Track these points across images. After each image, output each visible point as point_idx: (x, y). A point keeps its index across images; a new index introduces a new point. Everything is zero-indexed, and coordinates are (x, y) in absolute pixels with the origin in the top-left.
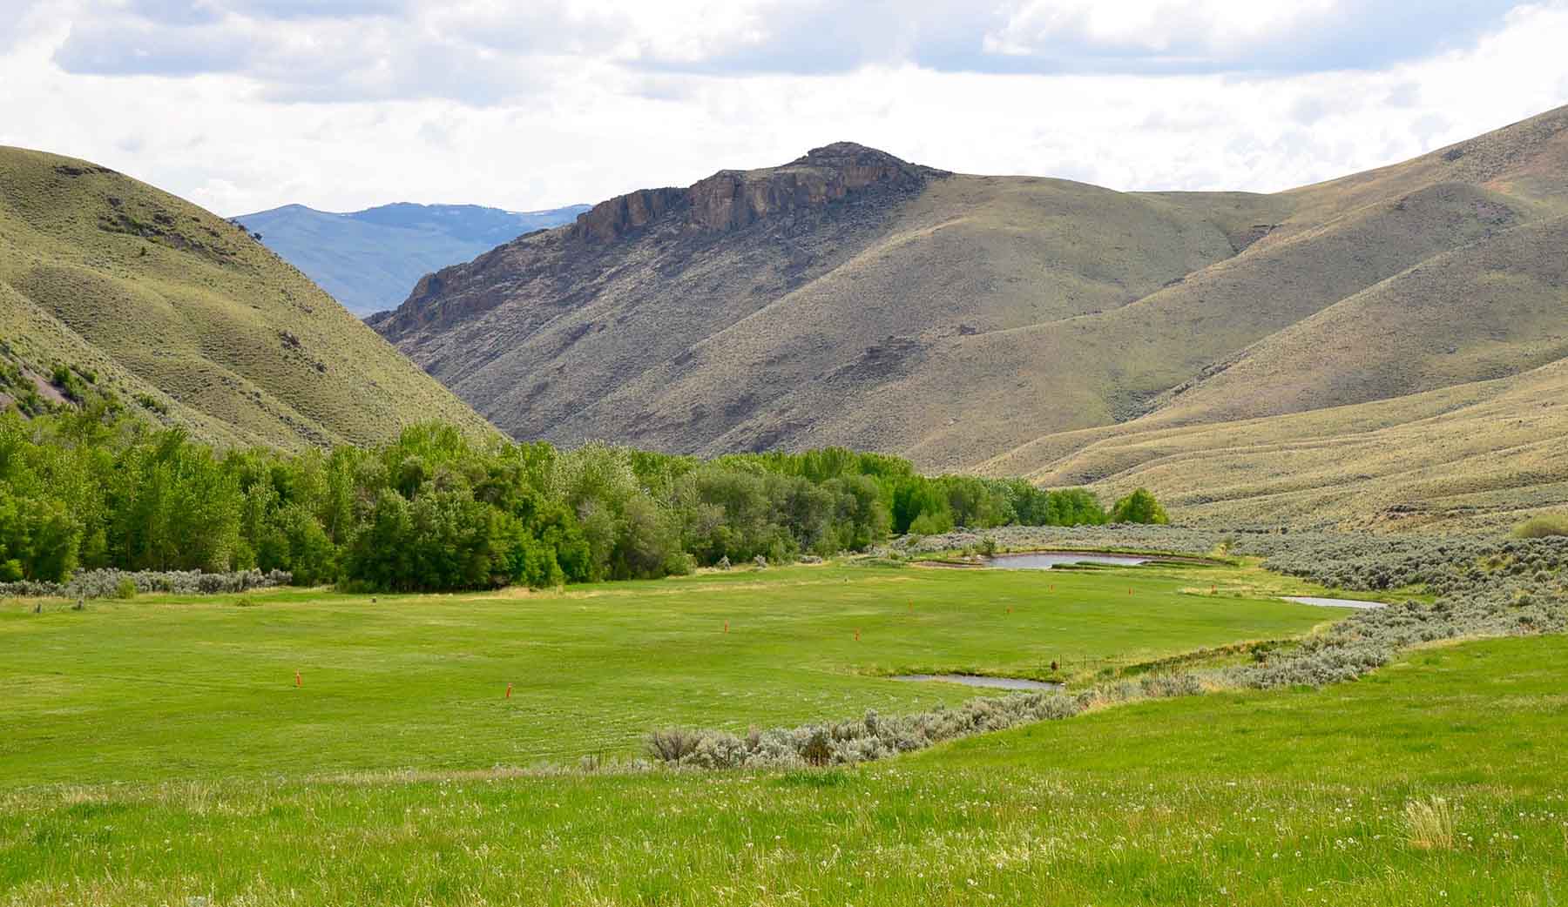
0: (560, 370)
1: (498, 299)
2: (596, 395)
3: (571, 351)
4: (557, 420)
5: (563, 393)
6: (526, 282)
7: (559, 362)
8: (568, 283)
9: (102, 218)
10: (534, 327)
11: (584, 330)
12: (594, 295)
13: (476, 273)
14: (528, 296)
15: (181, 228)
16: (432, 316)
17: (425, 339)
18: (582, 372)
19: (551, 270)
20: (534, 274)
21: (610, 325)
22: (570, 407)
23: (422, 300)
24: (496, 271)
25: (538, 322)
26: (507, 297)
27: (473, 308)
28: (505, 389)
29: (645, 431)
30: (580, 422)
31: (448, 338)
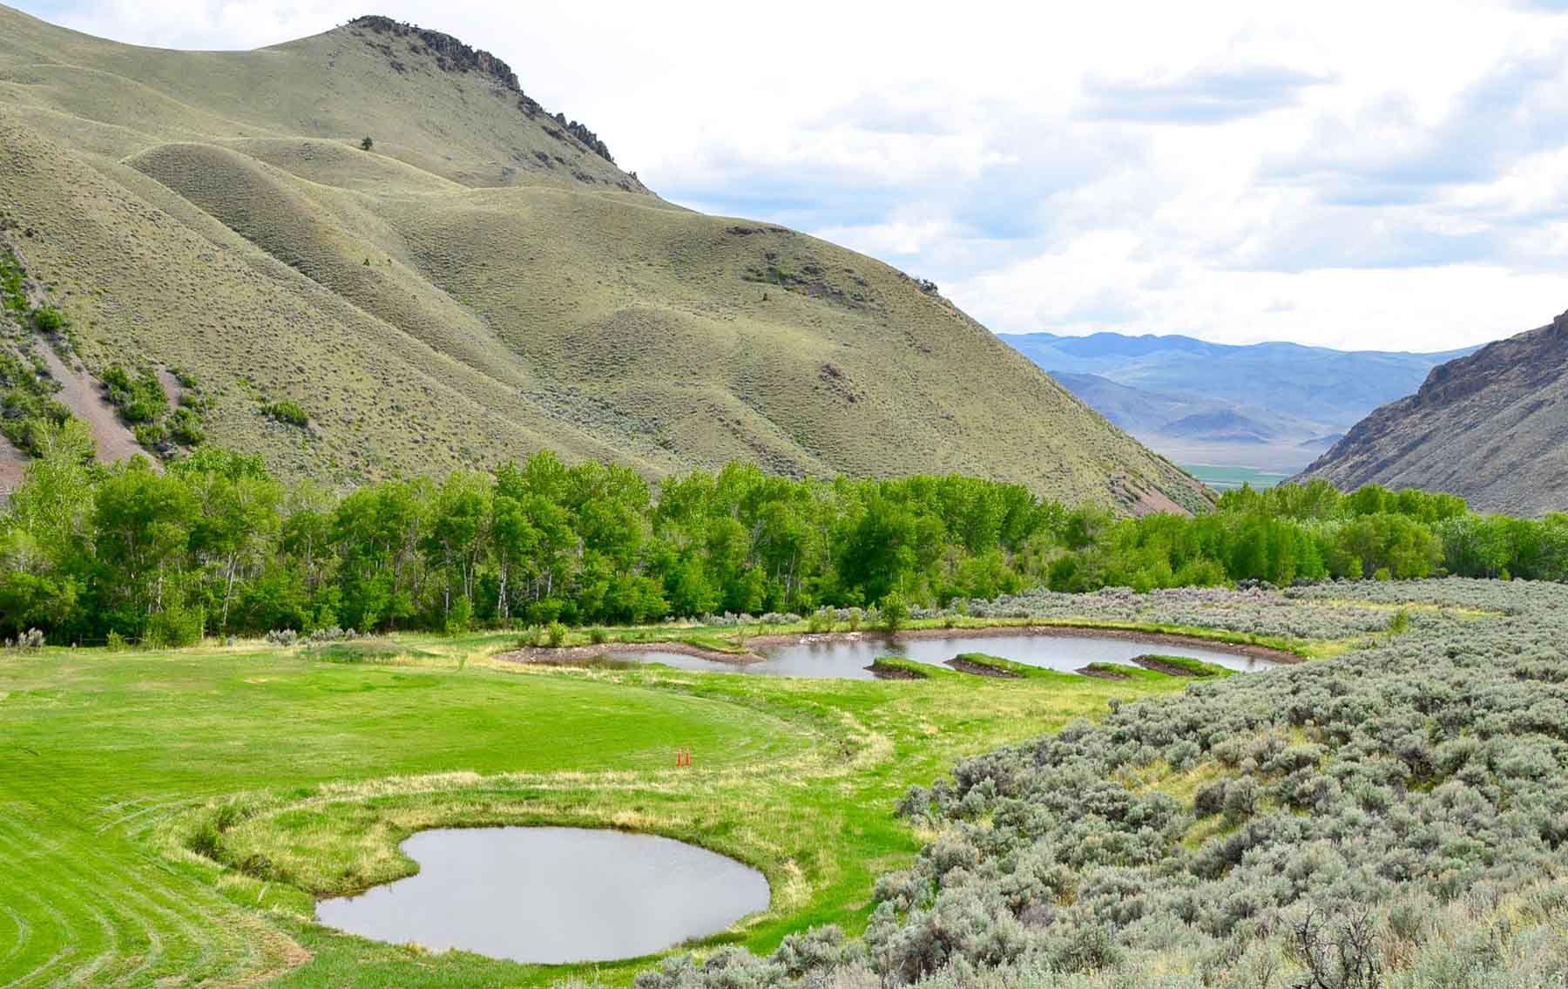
0: (1511, 437)
1: (1485, 382)
2: (1534, 456)
3: (1526, 421)
4: (1500, 476)
5: (1508, 456)
6: (1507, 370)
7: (1512, 431)
8: (1537, 369)
9: (751, 270)
10: (1506, 404)
11: (1539, 405)
12: (1555, 379)
13: (1472, 363)
14: (1506, 380)
15: (828, 278)
16: (1437, 396)
17: (1426, 415)
18: (1528, 438)
19: (1527, 360)
20: (1514, 363)
21: (1558, 401)
22: (1513, 466)
23: (1432, 385)
24: (1485, 362)
25: (1512, 398)
26: (1491, 381)
27: (1464, 391)
28: (1469, 453)
29: (1559, 484)
30: (1516, 478)
31: (1443, 414)
